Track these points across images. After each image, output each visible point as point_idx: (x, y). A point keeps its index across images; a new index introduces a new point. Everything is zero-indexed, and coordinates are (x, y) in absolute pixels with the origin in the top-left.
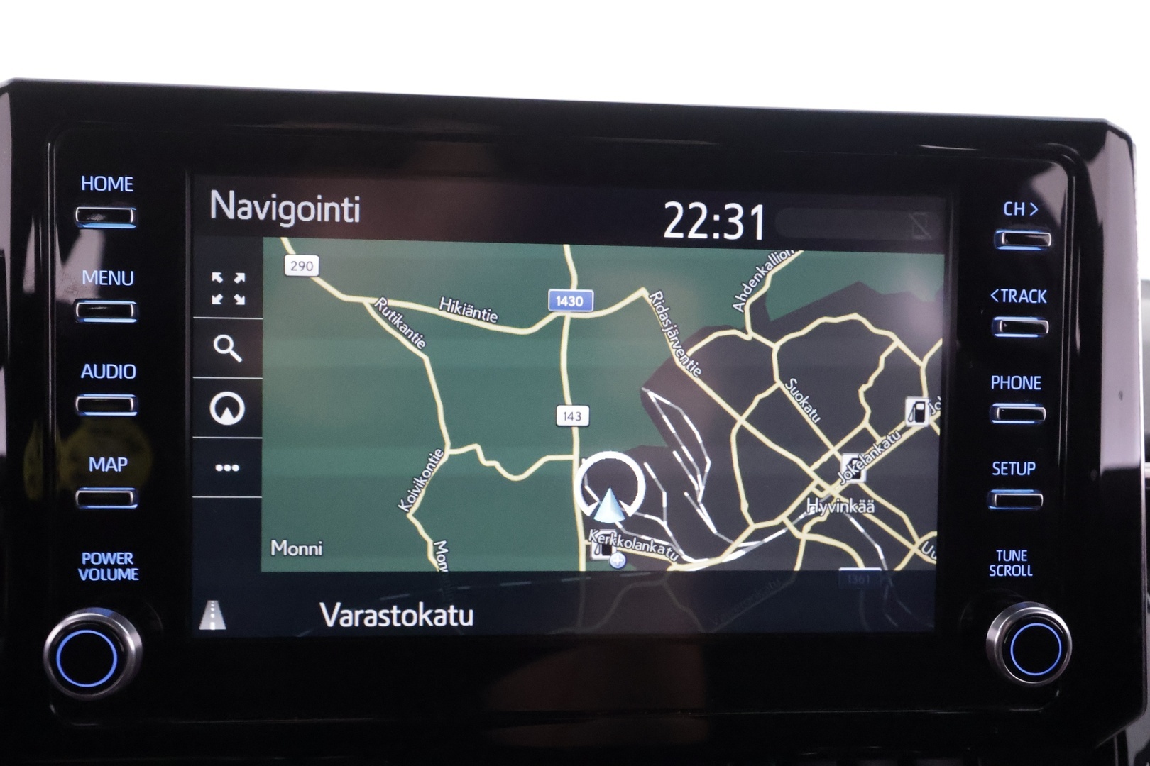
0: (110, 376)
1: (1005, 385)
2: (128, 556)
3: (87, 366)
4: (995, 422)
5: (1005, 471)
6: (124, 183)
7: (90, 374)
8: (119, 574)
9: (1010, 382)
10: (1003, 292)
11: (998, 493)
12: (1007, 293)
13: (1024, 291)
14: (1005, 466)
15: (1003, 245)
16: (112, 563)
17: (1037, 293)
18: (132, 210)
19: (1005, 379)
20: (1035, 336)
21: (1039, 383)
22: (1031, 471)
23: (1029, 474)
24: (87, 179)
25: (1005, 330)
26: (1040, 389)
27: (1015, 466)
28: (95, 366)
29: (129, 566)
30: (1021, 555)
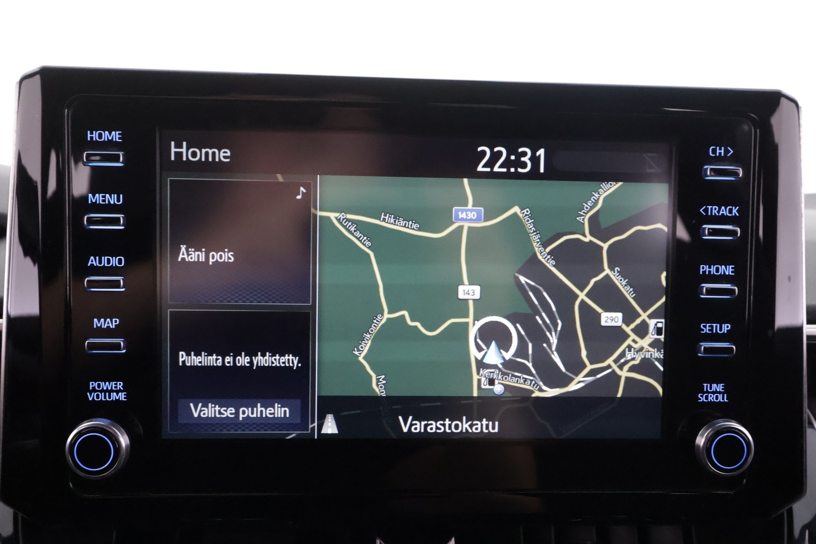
0: (108, 264)
1: (710, 272)
2: (120, 384)
3: (92, 258)
4: (702, 296)
5: (709, 330)
6: (116, 136)
7: (94, 263)
8: (114, 396)
9: (713, 270)
10: (708, 208)
11: (704, 345)
12: (712, 209)
13: (723, 208)
14: (709, 326)
15: (708, 176)
16: (109, 389)
17: (732, 208)
18: (121, 154)
19: (710, 268)
20: (731, 238)
21: (733, 270)
22: (727, 330)
23: (726, 332)
24: (92, 133)
25: (710, 234)
26: (733, 274)
27: (716, 326)
28: (97, 258)
29: (120, 391)
30: (720, 387)
